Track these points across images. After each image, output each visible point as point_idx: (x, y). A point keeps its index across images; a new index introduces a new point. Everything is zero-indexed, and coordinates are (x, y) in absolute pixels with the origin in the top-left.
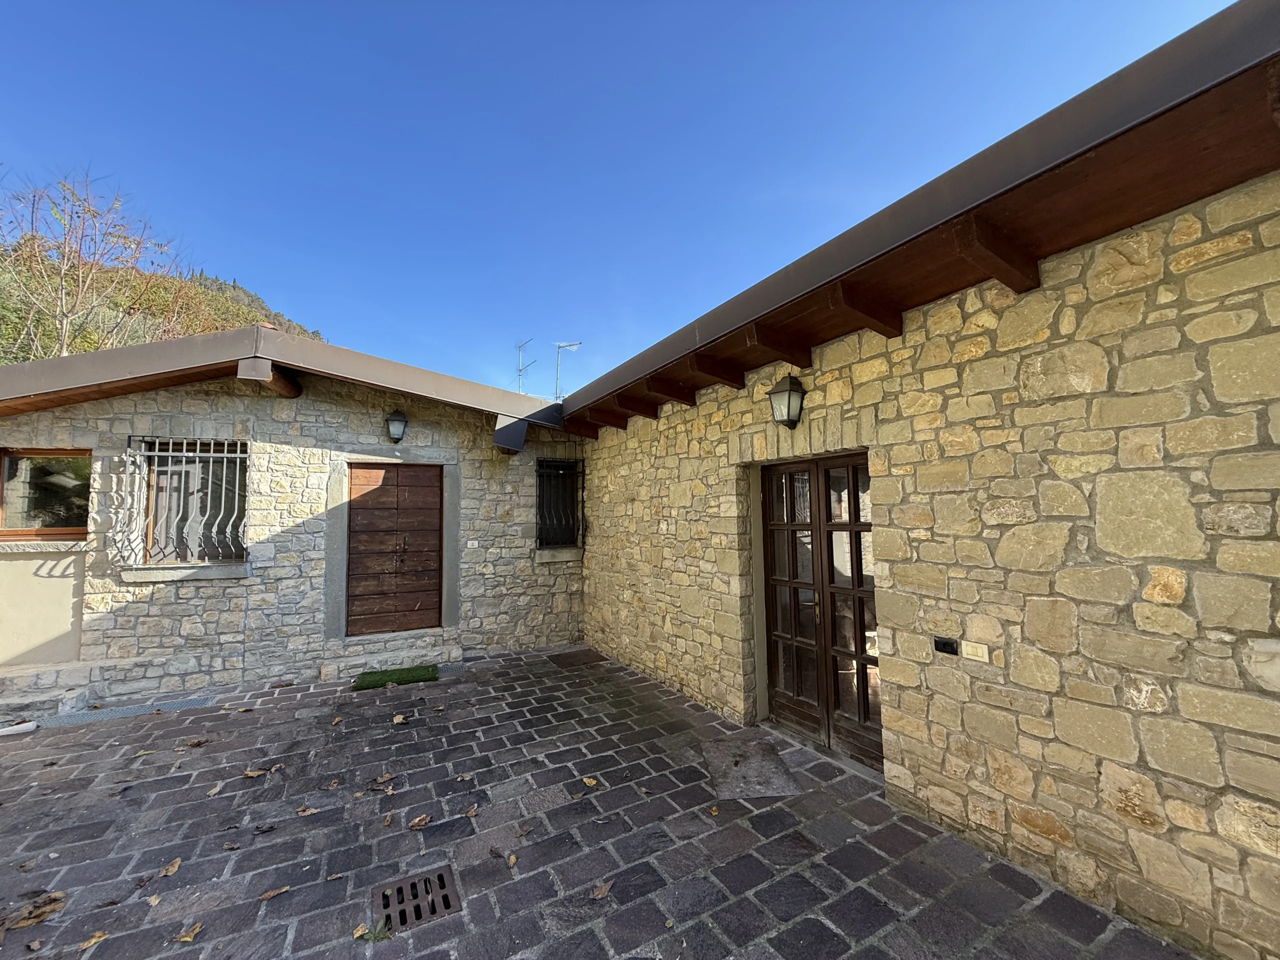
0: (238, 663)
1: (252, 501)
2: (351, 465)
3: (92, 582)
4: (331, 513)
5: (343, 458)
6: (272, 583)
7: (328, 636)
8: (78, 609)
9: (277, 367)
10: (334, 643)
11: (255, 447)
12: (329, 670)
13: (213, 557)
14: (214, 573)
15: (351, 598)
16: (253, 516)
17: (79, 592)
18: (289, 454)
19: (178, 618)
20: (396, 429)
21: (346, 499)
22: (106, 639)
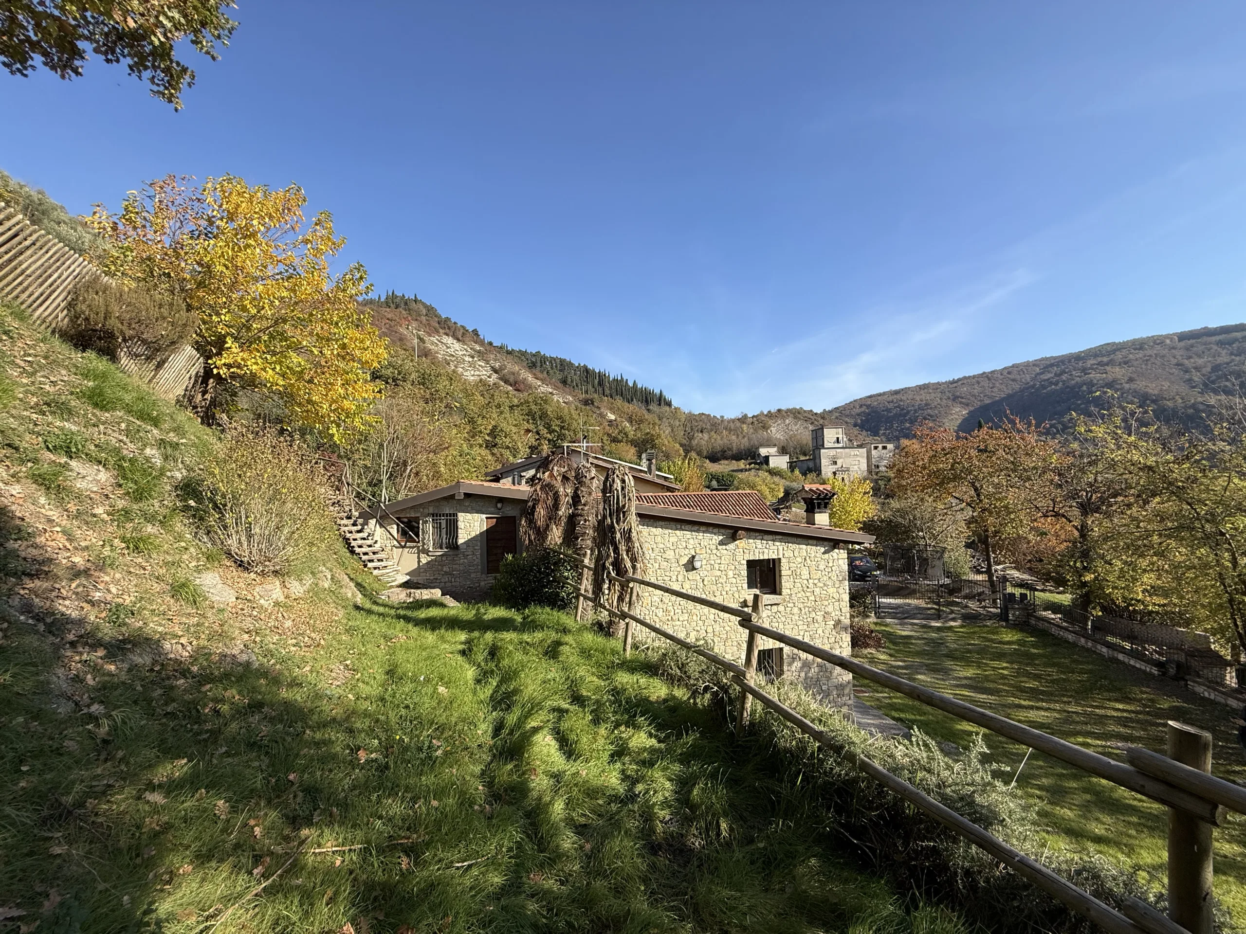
0: (457, 579)
1: (460, 531)
2: (487, 518)
3: (422, 555)
4: (481, 533)
5: (484, 516)
6: (466, 556)
7: (482, 573)
8: (419, 562)
9: (465, 494)
10: (483, 576)
11: (459, 514)
12: (482, 584)
13: (451, 548)
14: (451, 553)
15: (488, 562)
16: (460, 536)
17: (419, 558)
18: (469, 516)
19: (443, 566)
20: (499, 505)
21: (485, 529)
22: (425, 571)
